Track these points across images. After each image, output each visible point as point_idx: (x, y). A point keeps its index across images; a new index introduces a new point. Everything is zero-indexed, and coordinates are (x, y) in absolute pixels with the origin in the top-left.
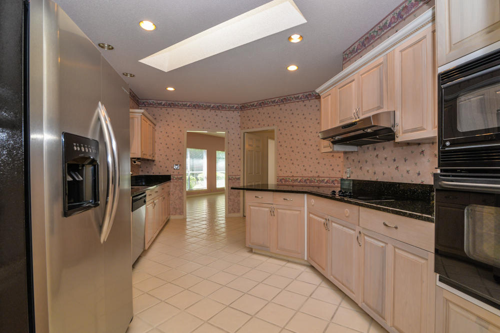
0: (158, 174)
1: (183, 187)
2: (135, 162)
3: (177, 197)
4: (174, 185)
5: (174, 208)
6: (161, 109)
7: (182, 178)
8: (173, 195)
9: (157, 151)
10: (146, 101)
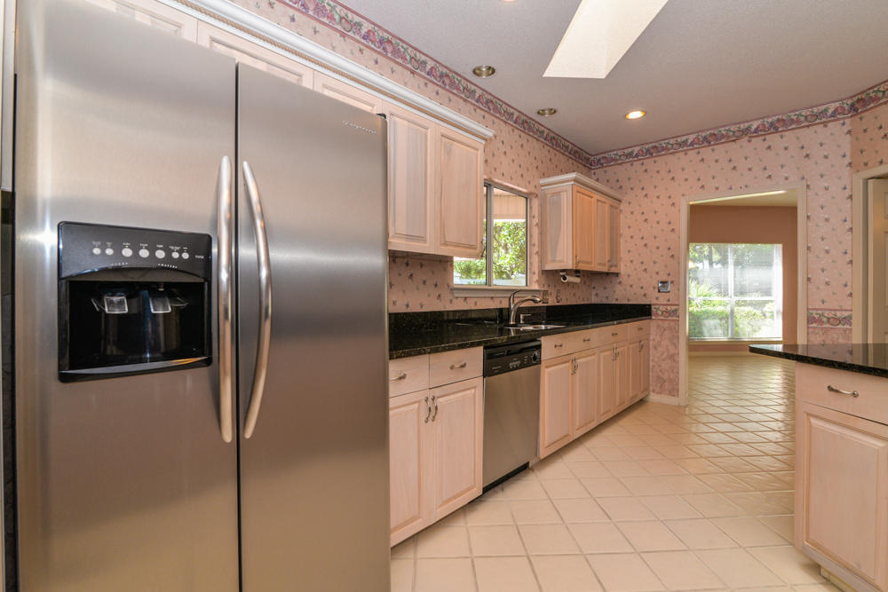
0: (625, 302)
1: (678, 332)
2: (565, 279)
3: (665, 355)
4: (658, 326)
5: (659, 377)
6: (632, 165)
7: (675, 313)
8: (655, 348)
9: (623, 254)
10: (604, 155)
